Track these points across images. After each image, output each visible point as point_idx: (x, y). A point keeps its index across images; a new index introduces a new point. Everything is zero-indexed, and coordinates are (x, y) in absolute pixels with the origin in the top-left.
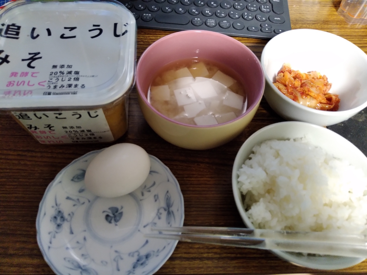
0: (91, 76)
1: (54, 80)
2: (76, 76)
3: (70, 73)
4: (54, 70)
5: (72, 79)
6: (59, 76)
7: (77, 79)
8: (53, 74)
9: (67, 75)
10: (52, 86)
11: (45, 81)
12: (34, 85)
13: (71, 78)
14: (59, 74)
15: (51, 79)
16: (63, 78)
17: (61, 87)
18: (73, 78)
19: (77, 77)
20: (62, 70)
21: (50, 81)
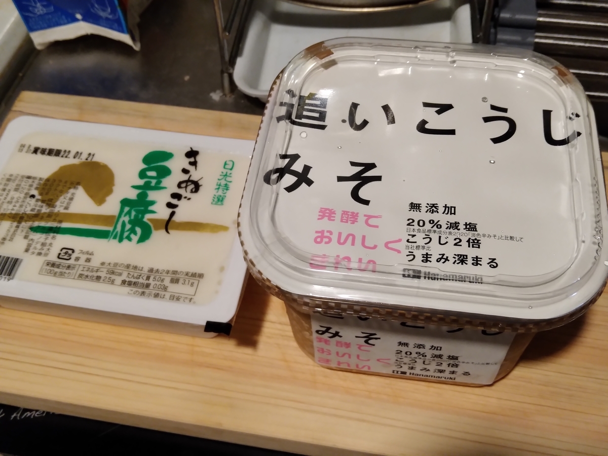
0: (506, 238)
1: (420, 239)
2: (471, 235)
3: (455, 226)
4: (416, 216)
5: (464, 243)
6: (429, 231)
7: (475, 243)
8: (416, 223)
9: (448, 230)
10: (419, 254)
11: (400, 240)
12: (375, 247)
13: (460, 241)
14: (428, 226)
15: (413, 236)
16: (440, 237)
17: (441, 259)
18: (464, 240)
19: (474, 238)
20: (435, 217)
21: (411, 239)
